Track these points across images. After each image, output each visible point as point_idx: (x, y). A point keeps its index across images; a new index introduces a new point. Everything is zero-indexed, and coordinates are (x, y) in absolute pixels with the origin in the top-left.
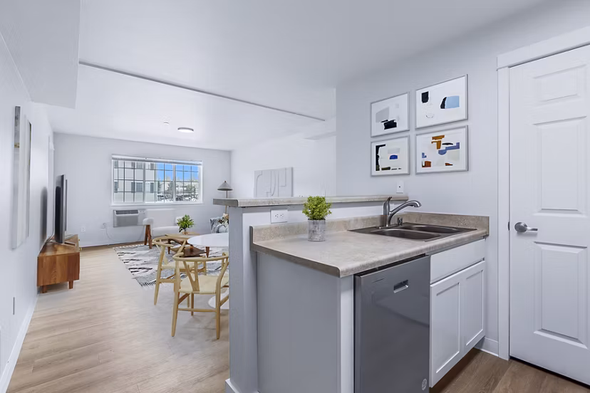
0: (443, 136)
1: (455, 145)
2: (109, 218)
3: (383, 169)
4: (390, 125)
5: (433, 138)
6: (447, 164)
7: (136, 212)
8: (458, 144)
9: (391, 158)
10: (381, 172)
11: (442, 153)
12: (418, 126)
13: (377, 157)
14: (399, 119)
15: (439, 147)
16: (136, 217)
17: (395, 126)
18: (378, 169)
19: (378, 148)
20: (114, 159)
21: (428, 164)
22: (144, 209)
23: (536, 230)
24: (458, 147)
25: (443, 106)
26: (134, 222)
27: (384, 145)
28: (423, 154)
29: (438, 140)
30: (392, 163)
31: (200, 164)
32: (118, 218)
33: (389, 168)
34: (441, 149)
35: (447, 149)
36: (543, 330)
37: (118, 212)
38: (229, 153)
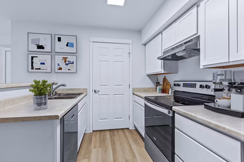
0: (67, 58)
1: (72, 62)
3: (36, 69)
4: (40, 47)
5: (63, 58)
6: (69, 70)
8: (73, 62)
9: (41, 64)
10: (34, 70)
11: (67, 64)
12: (56, 51)
13: (32, 63)
14: (46, 46)
15: (65, 62)
17: (44, 49)
18: (32, 68)
19: (32, 58)
21: (60, 69)
23: (99, 91)
24: (73, 63)
25: (67, 45)
27: (37, 57)
28: (58, 64)
29: (65, 59)
30: (42, 67)
33: (40, 69)
34: (66, 63)
35: (69, 63)
36: (101, 119)
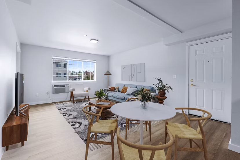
2: (50, 89)
7: (64, 86)
16: (65, 89)
20: (52, 58)
22: (68, 84)
26: (63, 91)
31: (95, 62)
32: (55, 89)
37: (55, 86)
38: (108, 57)
